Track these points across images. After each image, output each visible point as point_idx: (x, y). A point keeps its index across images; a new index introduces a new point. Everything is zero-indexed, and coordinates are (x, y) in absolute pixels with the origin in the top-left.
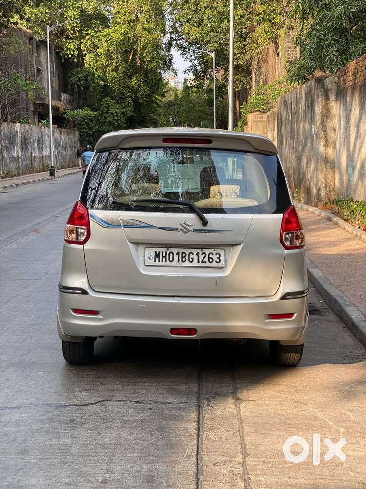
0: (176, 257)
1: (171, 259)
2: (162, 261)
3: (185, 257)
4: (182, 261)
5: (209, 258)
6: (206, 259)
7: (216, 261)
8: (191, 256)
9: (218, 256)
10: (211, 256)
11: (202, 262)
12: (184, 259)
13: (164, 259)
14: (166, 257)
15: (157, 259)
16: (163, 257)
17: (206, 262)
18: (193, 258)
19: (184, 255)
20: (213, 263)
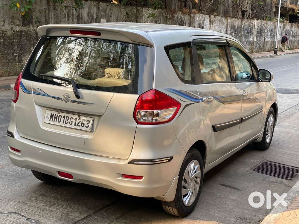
0: (62, 119)
1: (59, 121)
2: (54, 121)
3: (67, 120)
4: (66, 123)
5: (82, 123)
6: (80, 124)
7: (86, 126)
8: (72, 120)
9: (88, 122)
10: (83, 122)
11: (77, 125)
12: (67, 122)
13: (55, 119)
14: (56, 118)
15: (51, 119)
16: (55, 118)
17: (79, 126)
18: (72, 122)
19: (68, 118)
20: (84, 127)
